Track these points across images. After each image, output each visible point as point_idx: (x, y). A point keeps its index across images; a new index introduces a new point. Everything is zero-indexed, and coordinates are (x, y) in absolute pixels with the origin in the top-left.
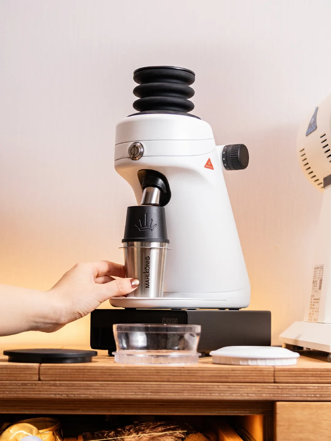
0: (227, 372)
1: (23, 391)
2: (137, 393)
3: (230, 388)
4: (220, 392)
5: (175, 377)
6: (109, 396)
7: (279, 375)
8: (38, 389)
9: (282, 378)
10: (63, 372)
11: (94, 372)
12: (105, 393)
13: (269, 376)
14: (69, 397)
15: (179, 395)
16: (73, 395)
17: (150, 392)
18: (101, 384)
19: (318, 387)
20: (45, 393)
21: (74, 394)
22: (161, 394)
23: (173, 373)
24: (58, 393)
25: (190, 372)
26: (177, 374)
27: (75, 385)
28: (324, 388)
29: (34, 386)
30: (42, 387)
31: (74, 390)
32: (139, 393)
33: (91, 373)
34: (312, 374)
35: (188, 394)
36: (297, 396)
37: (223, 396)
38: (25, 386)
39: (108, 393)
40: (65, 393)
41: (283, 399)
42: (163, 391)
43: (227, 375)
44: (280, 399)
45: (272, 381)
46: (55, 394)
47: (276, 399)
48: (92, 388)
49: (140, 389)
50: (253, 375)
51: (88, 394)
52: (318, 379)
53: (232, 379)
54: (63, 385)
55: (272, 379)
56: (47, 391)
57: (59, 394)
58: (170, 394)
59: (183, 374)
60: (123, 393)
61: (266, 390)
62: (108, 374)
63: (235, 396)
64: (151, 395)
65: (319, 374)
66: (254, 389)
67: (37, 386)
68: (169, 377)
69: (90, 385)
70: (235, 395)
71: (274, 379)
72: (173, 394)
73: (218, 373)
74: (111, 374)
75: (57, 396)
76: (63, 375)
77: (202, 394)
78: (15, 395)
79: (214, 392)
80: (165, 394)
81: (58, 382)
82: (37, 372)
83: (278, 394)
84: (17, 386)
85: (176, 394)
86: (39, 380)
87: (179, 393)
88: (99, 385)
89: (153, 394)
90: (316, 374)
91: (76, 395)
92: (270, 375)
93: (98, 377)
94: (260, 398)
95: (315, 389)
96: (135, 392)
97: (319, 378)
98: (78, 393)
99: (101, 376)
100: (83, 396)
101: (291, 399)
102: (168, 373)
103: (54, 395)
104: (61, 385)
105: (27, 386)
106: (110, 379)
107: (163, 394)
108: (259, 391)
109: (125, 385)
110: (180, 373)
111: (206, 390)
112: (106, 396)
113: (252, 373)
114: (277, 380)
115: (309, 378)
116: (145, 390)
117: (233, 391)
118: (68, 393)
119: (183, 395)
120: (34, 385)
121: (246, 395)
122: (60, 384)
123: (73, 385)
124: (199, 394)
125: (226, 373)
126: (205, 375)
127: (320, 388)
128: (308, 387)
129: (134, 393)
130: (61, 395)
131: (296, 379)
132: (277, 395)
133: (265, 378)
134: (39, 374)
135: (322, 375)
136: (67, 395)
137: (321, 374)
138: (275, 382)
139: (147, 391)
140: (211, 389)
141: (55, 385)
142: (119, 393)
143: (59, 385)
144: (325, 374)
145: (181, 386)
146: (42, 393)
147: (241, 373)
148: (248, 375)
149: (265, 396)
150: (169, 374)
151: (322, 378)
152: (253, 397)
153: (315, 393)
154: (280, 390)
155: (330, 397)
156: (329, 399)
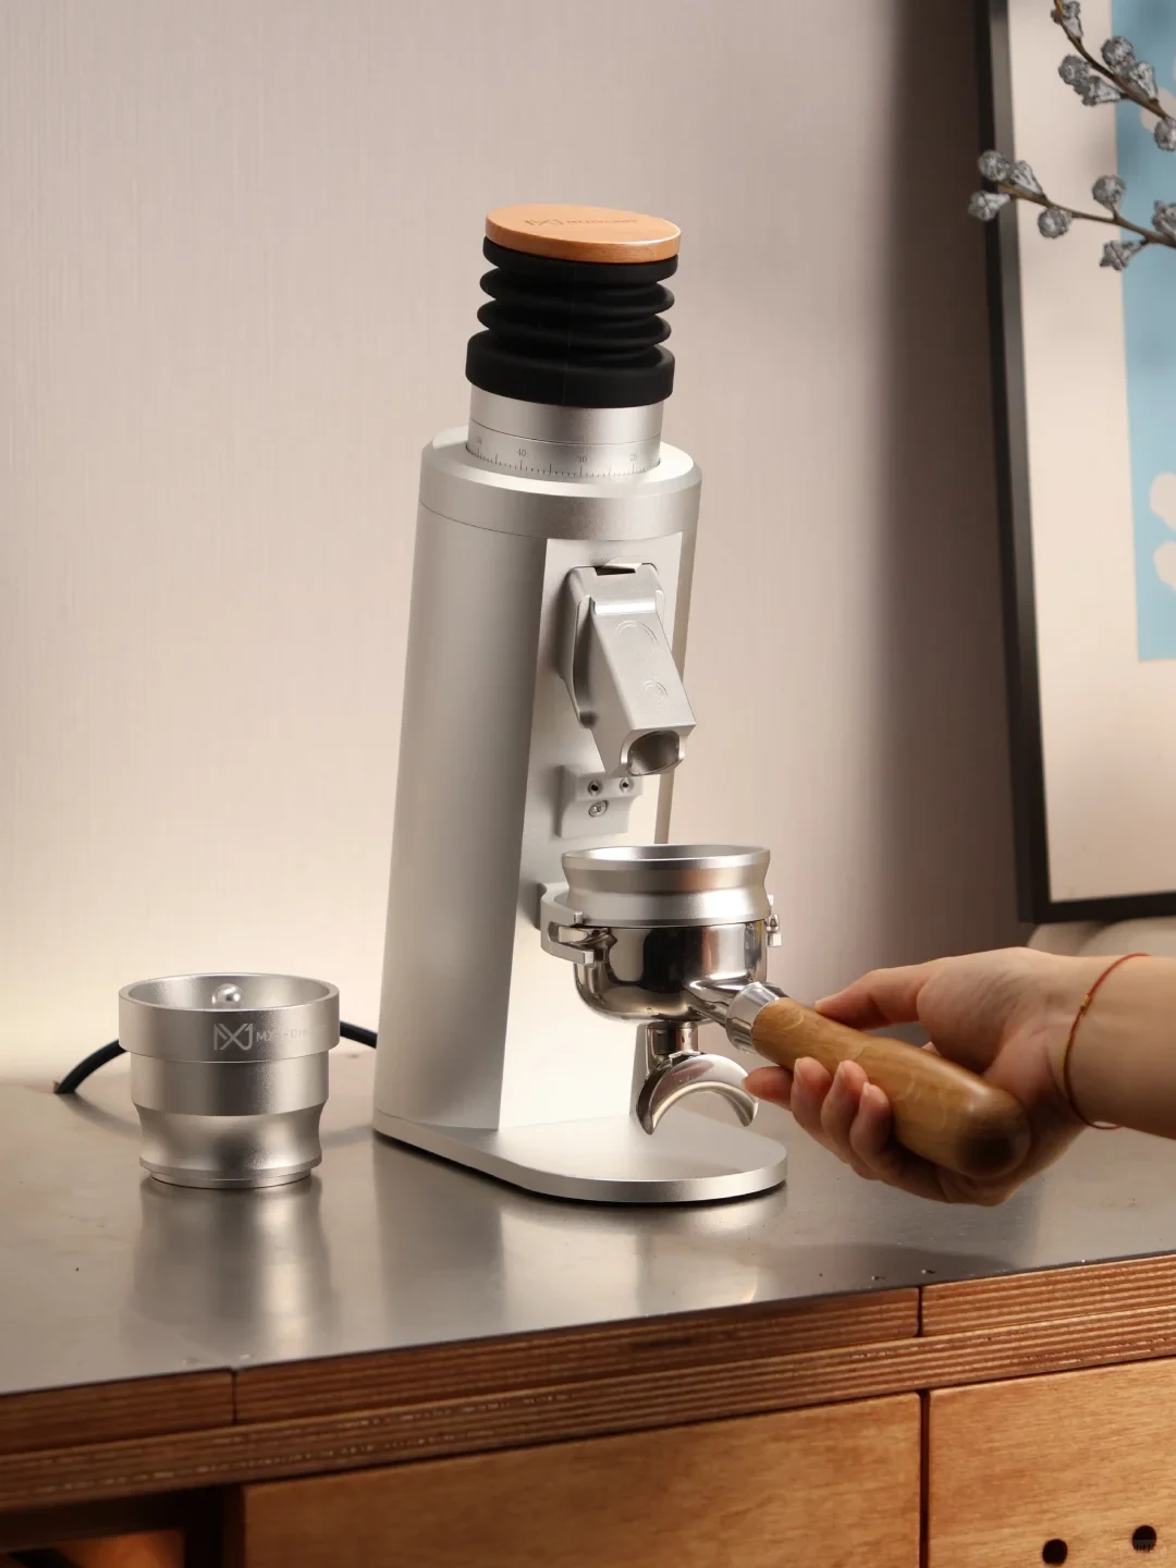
0: (84, 1407)
3: (95, 1462)
4: (61, 1479)
7: (248, 1396)
9: (261, 1404)
13: (221, 1404)
19: (370, 1419)
28: (387, 1420)
34: (352, 1380)
36: (304, 1460)
37: (71, 1491)
41: (263, 1474)
43: (84, 1417)
44: (251, 1475)
45: (229, 1417)
47: (242, 1476)
50: (167, 1406)
52: (370, 1394)
53: (100, 1428)
55: (226, 1412)
61: (210, 1451)
65: (371, 1377)
66: (170, 1453)
70: (110, 1481)
71: (235, 1412)
79: (42, 1481)
83: (247, 1460)
90: (365, 1378)
92: (222, 1399)
94: (190, 1482)
95: (361, 1427)
97: (374, 1389)
101: (286, 1470)
108: (186, 1458)
113: (163, 1402)
114: (241, 1416)
115: (344, 1394)
117: (106, 1469)
121: (145, 1477)
125: (81, 1413)
127: (376, 1421)
128: (340, 1426)
131: (301, 1403)
132: (243, 1464)
133: (206, 1410)
137: (380, 1376)
138: (235, 1422)
144: (392, 1375)
147: (130, 1406)
148: (151, 1407)
149: (205, 1472)
151: (384, 1389)
152: (165, 1479)
153: (360, 1441)
154: (252, 1446)
155: (406, 1448)
156: (405, 1454)
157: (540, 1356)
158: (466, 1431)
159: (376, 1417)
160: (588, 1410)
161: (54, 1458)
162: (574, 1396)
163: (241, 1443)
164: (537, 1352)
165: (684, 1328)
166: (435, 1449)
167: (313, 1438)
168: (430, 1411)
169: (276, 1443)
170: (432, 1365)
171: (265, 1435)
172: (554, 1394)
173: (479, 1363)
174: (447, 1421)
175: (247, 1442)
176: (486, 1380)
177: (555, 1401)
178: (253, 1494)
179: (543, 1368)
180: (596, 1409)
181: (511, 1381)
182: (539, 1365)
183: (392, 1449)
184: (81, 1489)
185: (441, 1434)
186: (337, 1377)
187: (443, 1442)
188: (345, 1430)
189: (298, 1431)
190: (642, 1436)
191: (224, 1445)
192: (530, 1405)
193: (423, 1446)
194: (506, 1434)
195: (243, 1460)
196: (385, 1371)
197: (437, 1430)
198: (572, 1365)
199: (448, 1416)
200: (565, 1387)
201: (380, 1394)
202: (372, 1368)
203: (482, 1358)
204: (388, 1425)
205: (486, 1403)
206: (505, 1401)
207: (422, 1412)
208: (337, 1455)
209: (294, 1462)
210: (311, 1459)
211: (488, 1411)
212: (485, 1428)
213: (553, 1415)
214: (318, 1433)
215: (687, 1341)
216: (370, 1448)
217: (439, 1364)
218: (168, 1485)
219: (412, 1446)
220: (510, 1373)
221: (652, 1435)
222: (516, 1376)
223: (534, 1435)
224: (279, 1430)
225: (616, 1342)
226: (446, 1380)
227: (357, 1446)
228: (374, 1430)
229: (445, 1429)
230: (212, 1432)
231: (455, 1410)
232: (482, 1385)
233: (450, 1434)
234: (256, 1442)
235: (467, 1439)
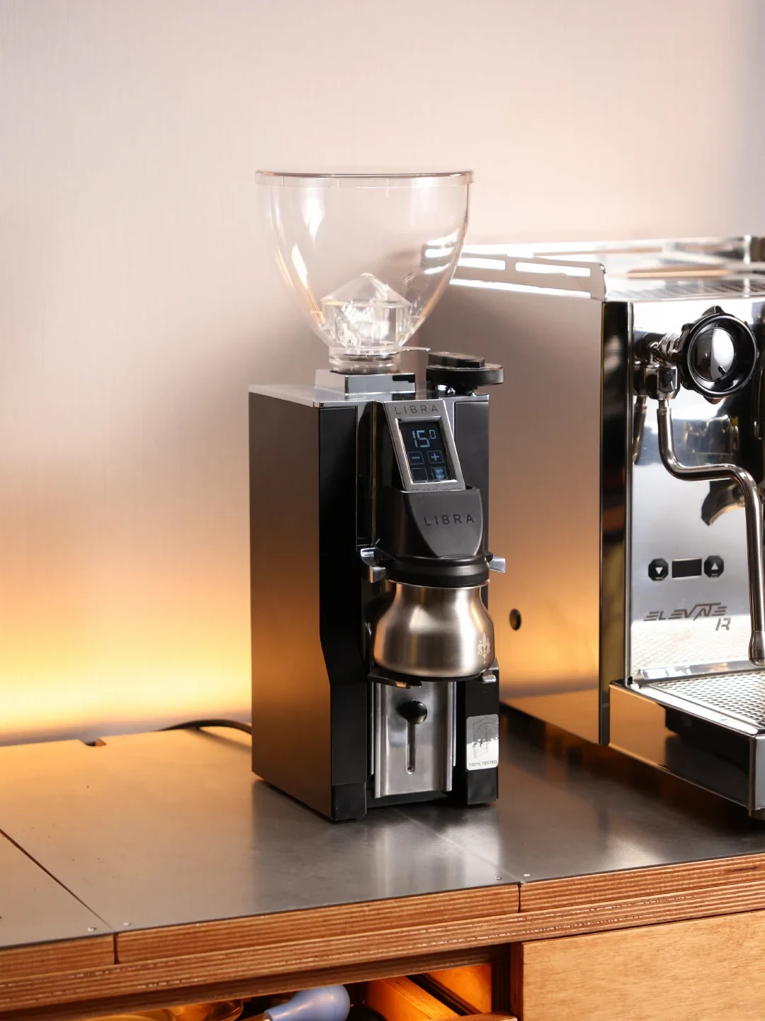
0: (442, 903)
1: (88, 987)
2: (289, 962)
3: (447, 931)
4: (430, 940)
5: (354, 924)
6: (241, 974)
7: (526, 898)
8: (116, 978)
9: (533, 902)
10: (159, 942)
11: (215, 935)
12: (234, 970)
13: (511, 902)
14: (170, 985)
15: (363, 955)
16: (178, 982)
17: (312, 957)
18: (226, 954)
19: (590, 908)
20: (129, 984)
21: (180, 980)
22: (330, 957)
23: (352, 917)
24: (151, 981)
25: (380, 911)
26: (359, 919)
27: (181, 962)
28: (598, 909)
29: (109, 974)
30: (121, 975)
31: (179, 972)
32: (294, 962)
33: (209, 938)
35: (376, 951)
36: (555, 930)
37: (435, 946)
38: (90, 976)
39: (240, 969)
40: (163, 979)
41: (533, 937)
42: (334, 952)
43: (442, 908)
44: (528, 937)
45: (517, 908)
46: (147, 984)
47: (521, 938)
48: (212, 963)
49: (295, 954)
50: (485, 903)
51: (204, 976)
52: (591, 897)
53: (450, 915)
54: (159, 965)
55: (515, 906)
56: (131, 981)
57: (153, 983)
58: (347, 955)
59: (367, 918)
60: (266, 966)
61: (506, 925)
62: (238, 935)
63: (455, 943)
64: (313, 962)
65: (591, 887)
66: (485, 926)
67: (112, 974)
68: (344, 926)
69: (208, 959)
70: (455, 941)
71: (520, 906)
72: (352, 954)
73: (428, 908)
74: (243, 934)
75: (151, 986)
76: (159, 947)
77: (400, 948)
78: (74, 996)
79: (420, 941)
80: (337, 956)
81: (150, 962)
82: (112, 949)
83: (526, 930)
84: (75, 978)
85: (357, 953)
86: (117, 962)
87: (362, 950)
88: (224, 957)
89: (316, 959)
90: (588, 888)
91: (183, 981)
92: (514, 899)
93: (222, 944)
94: (497, 942)
95: (585, 913)
96: (287, 961)
97: (593, 894)
98: (187, 976)
99: (225, 941)
100: (196, 980)
101: (545, 935)
102: (342, 919)
103: (144, 987)
104: (155, 966)
105: (95, 976)
106: (242, 943)
107: (334, 957)
108: (494, 929)
109: (268, 951)
110: (364, 916)
111: (405, 941)
112: (236, 974)
113: (483, 901)
114: (523, 908)
115: (576, 896)
116: (303, 954)
117: (453, 934)
118: (168, 978)
119: (367, 955)
120: (107, 972)
121: (473, 939)
122: (155, 964)
123: (178, 963)
124: (395, 949)
125: (441, 906)
126: (405, 913)
127: (593, 910)
128: (573, 912)
129: (284, 963)
130: (157, 983)
131: (555, 901)
132: (524, 932)
133: (504, 905)
134: (116, 952)
135: (596, 889)
136: (167, 981)
137: (596, 886)
138: (519, 911)
139: (308, 955)
140: (416, 937)
141: (144, 967)
142: (259, 967)
143: (152, 966)
144: (602, 886)
145: (365, 939)
146: (122, 985)
147: (466, 903)
148: (476, 904)
149: (504, 936)
150: (344, 921)
151: (597, 893)
152: (485, 940)
153: (584, 920)
154: (528, 923)
155: (607, 924)
156: (607, 927)
157: (678, 876)
158: (638, 915)
159: (592, 908)
160: (703, 904)
161: (427, 929)
162: (695, 896)
163: (523, 921)
164: (677, 874)
165: (753, 862)
166: (621, 925)
167: (560, 918)
168: (620, 904)
169: (540, 921)
170: (622, 881)
171: (535, 917)
172: (684, 896)
173: (646, 880)
174: (629, 909)
175: (526, 921)
176: (650, 889)
177: (685, 899)
178: (527, 948)
179: (680, 882)
180: (706, 903)
181: (663, 889)
182: (678, 880)
183: (600, 924)
184: (442, 945)
185: (626, 916)
186: (574, 887)
187: (627, 921)
188: (576, 914)
189: (552, 915)
190: (729, 917)
191: (514, 922)
192: (673, 901)
193: (616, 922)
194: (659, 916)
195: (524, 930)
196: (598, 884)
197: (625, 914)
198: (695, 880)
199: (630, 907)
200: (690, 892)
201: (595, 896)
202: (591, 883)
203: (649, 877)
204: (598, 912)
205: (648, 900)
206: (659, 899)
207: (616, 905)
208: (571, 928)
209: (550, 931)
210: (559, 930)
211: (650, 904)
212: (649, 913)
213: (685, 906)
214: (562, 916)
215: (754, 868)
216: (589, 924)
217: (626, 880)
218: (483, 943)
219: (611, 923)
220: (662, 885)
221: (735, 917)
222: (665, 887)
223: (674, 917)
224: (542, 914)
225: (718, 868)
226: (629, 889)
227: (581, 922)
228: (592, 914)
229: (629, 914)
230: (507, 916)
231: (633, 904)
232: (648, 891)
233: (630, 916)
234: (531, 920)
235: (639, 919)
